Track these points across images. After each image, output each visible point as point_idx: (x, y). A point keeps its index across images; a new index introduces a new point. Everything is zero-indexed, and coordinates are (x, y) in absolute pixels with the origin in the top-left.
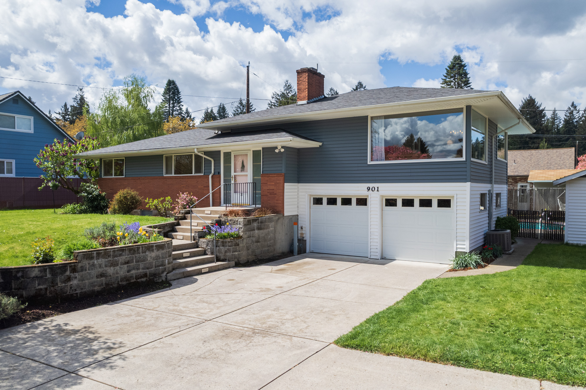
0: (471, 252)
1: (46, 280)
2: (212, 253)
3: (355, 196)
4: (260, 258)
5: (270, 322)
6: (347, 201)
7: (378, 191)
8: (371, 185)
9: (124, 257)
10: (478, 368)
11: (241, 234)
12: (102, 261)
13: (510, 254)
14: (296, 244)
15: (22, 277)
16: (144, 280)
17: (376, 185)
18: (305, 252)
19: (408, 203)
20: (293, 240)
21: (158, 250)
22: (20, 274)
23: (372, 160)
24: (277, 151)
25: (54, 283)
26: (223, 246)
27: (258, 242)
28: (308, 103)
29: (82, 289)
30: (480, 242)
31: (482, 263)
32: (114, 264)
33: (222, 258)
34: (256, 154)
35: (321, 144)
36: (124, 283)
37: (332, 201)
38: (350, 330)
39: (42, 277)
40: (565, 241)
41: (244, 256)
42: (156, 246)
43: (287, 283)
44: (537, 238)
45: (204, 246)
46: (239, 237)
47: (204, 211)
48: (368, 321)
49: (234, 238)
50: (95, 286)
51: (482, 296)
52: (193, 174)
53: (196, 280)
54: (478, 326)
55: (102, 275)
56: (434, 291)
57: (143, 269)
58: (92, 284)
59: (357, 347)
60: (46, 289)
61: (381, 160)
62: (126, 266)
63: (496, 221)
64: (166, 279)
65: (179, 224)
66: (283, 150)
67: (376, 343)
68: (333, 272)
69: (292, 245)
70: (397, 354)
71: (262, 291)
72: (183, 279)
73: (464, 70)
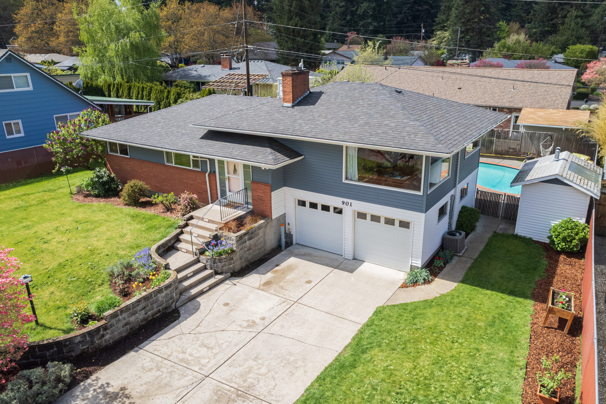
0: (422, 268)
1: (87, 341)
2: (211, 269)
3: (332, 205)
7: (351, 206)
8: (346, 200)
9: (141, 306)
12: (125, 315)
15: (70, 344)
16: (157, 315)
18: (292, 244)
19: (376, 219)
21: (166, 290)
22: (67, 343)
23: (346, 179)
24: (263, 169)
25: (92, 342)
26: (220, 262)
27: (249, 250)
28: (293, 106)
29: (113, 339)
31: (430, 278)
32: (134, 314)
33: (220, 271)
34: (246, 167)
35: (303, 157)
36: (144, 323)
37: (313, 206)
39: (83, 341)
40: (515, 232)
41: (237, 265)
42: (165, 288)
43: (269, 310)
45: (205, 262)
46: (233, 251)
47: (203, 218)
49: (229, 253)
50: (122, 334)
51: (409, 341)
52: (191, 168)
53: (198, 308)
55: (126, 324)
56: (377, 329)
57: (156, 308)
60: (88, 348)
61: (354, 181)
62: (143, 311)
64: (176, 307)
65: (181, 233)
66: (267, 169)
68: (308, 288)
72: (188, 305)
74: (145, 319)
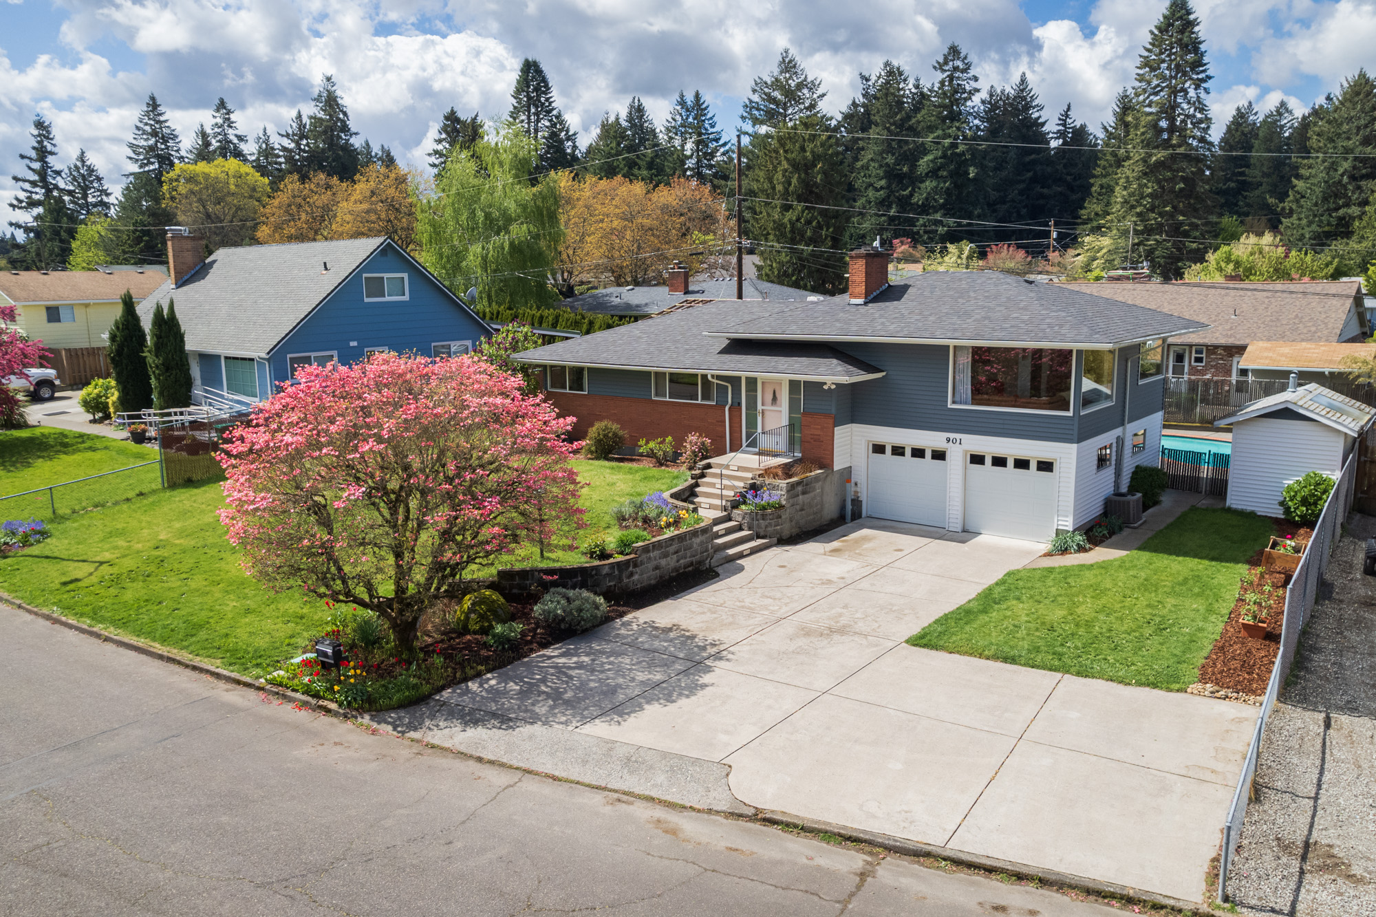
0: (1074, 531)
1: (616, 576)
2: (750, 529)
3: (930, 447)
4: (804, 530)
5: (844, 621)
6: (918, 453)
7: (960, 443)
8: (952, 436)
9: (673, 547)
11: (784, 503)
12: (656, 553)
13: (1136, 527)
14: (849, 507)
15: (595, 574)
16: (690, 569)
17: (958, 436)
18: (860, 516)
19: (999, 462)
20: (845, 501)
21: (703, 535)
22: (594, 572)
23: (954, 402)
24: (826, 387)
26: (763, 519)
27: (802, 510)
28: (866, 304)
29: (642, 584)
30: (1096, 509)
31: (1088, 546)
32: (666, 555)
33: (762, 534)
34: (794, 386)
35: (884, 374)
36: (674, 574)
37: (898, 451)
38: (919, 630)
39: (612, 573)
40: (1228, 504)
41: (786, 529)
42: (701, 531)
43: (848, 572)
44: (1201, 492)
45: (740, 519)
46: (782, 507)
47: (728, 463)
48: (936, 622)
49: (776, 508)
50: (651, 580)
51: (1060, 595)
52: (699, 402)
53: (741, 569)
54: (1037, 629)
55: (657, 568)
56: (1012, 587)
57: (690, 557)
58: (649, 578)
59: (925, 646)
60: (616, 586)
61: (966, 403)
62: (675, 555)
63: (1133, 473)
64: (709, 566)
65: (697, 485)
66: (833, 387)
67: (941, 643)
68: (900, 554)
69: (843, 507)
70: (958, 652)
71: (823, 583)
72: (727, 565)
73: (1193, 33)
74: (676, 569)
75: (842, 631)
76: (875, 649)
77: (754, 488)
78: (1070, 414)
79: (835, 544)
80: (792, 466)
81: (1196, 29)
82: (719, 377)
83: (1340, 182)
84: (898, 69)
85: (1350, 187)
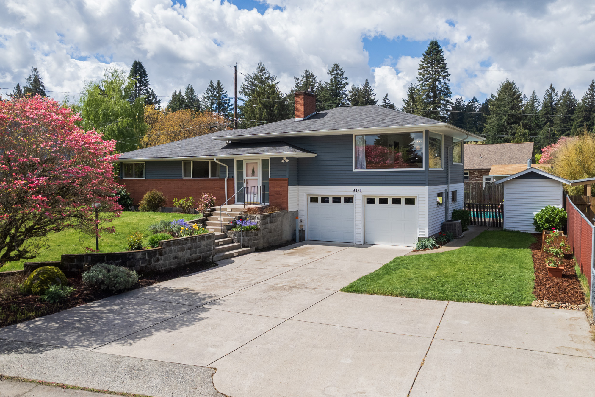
0: (429, 238)
1: (146, 260)
2: (239, 242)
3: (343, 196)
4: (272, 245)
5: (298, 283)
6: (337, 200)
7: (361, 192)
8: (356, 188)
9: (188, 245)
10: (419, 298)
11: (259, 227)
12: (175, 248)
13: (460, 239)
14: (298, 234)
15: (132, 258)
16: (199, 261)
17: (359, 188)
18: (304, 240)
19: (384, 201)
20: (295, 230)
21: (207, 240)
22: (131, 257)
23: (356, 168)
24: (283, 161)
25: (150, 263)
26: (246, 236)
27: (270, 232)
28: (304, 120)
29: (165, 267)
30: (438, 230)
31: (437, 245)
32: (182, 250)
33: (246, 245)
34: (264, 162)
35: (316, 155)
36: (188, 263)
37: (325, 200)
38: (349, 284)
39: (143, 258)
40: (504, 228)
41: (261, 243)
42: (206, 237)
43: (300, 261)
44: (486, 226)
45: (232, 236)
46: (258, 229)
47: (226, 209)
48: (358, 280)
49: (254, 230)
50: (172, 265)
51: (431, 266)
52: (210, 178)
53: (233, 262)
55: (176, 257)
56: (401, 263)
57: (199, 253)
58: (171, 264)
59: (354, 292)
60: (146, 266)
61: (363, 168)
62: (189, 251)
63: (453, 213)
64: (212, 260)
65: (207, 220)
66: (287, 161)
67: (365, 289)
68: (330, 253)
69: (294, 234)
70: (377, 294)
71: (284, 266)
72: (223, 260)
73: (441, 55)
74: (189, 260)
75: (298, 287)
76: (321, 295)
77: (241, 218)
78: (423, 169)
79: (290, 251)
80: (264, 209)
81: (442, 54)
82: (221, 160)
83: (504, 125)
84: (312, 74)
85: (508, 127)
